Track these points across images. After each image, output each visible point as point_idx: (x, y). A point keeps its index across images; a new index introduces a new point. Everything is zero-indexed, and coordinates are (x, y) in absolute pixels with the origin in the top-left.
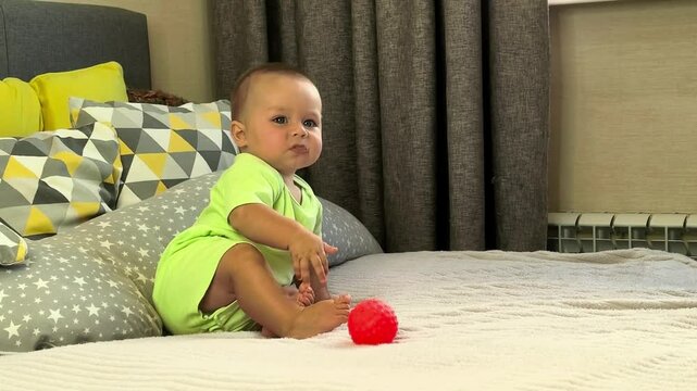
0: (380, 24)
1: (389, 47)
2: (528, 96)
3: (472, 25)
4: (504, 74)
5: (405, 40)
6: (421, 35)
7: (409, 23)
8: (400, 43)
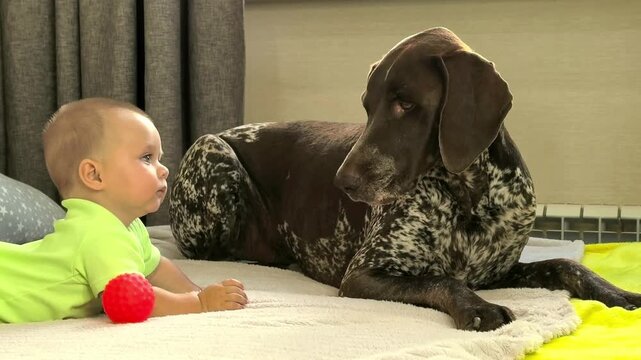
0: (82, 11)
1: (91, 34)
2: (224, 86)
3: (170, 15)
4: (202, 63)
5: (107, 29)
6: (122, 23)
7: (110, 12)
8: (102, 31)
